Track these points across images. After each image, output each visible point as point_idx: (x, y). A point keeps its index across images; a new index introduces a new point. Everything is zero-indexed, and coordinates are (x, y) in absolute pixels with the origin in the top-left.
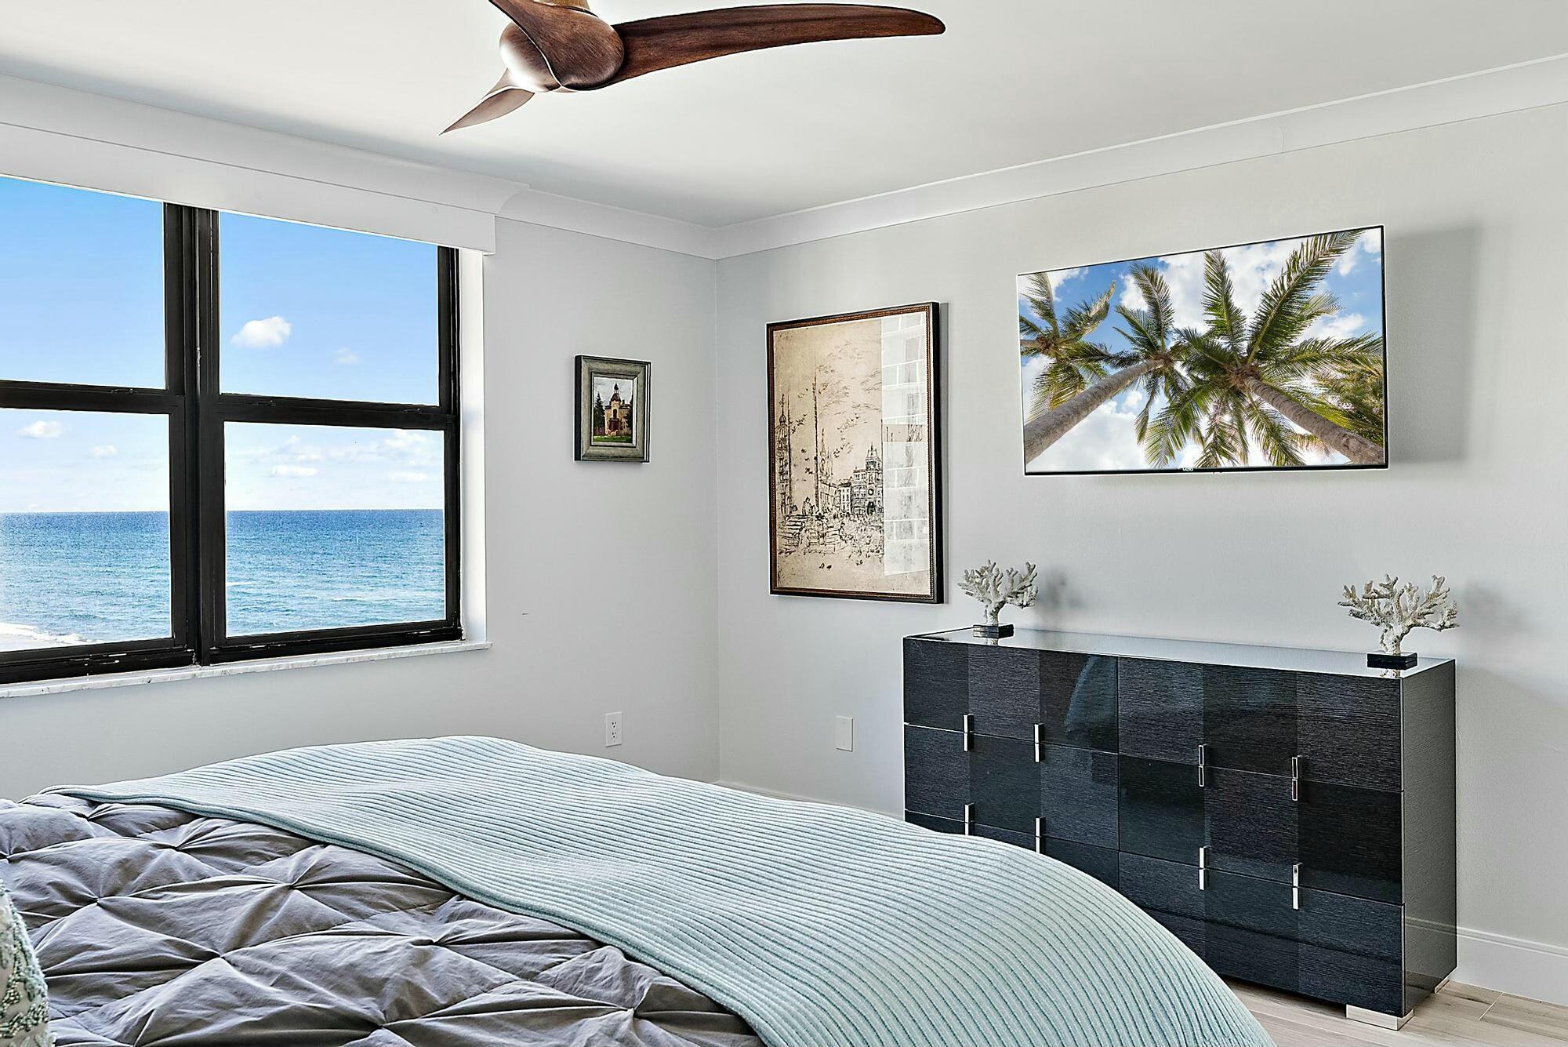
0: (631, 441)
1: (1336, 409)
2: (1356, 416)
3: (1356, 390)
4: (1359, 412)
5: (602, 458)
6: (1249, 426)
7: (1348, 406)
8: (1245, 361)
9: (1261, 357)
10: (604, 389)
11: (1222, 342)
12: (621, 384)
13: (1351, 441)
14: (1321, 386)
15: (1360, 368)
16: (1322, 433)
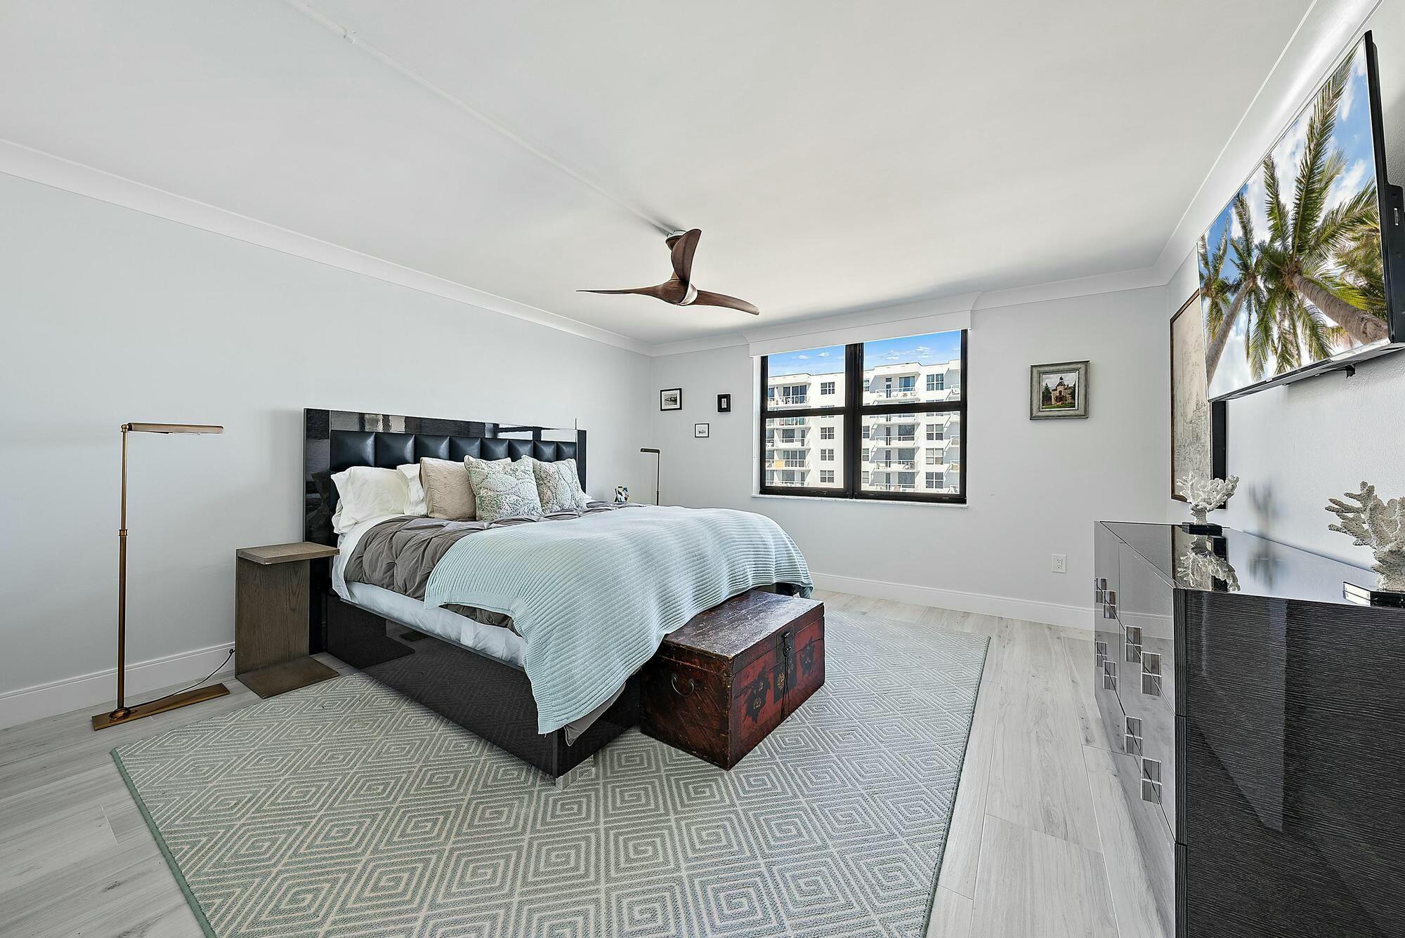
0: (1074, 407)
1: (1353, 289)
2: (1369, 291)
3: (1367, 256)
4: (1371, 286)
5: (1047, 418)
6: (1299, 325)
7: (1362, 282)
8: (1292, 256)
9: (1300, 249)
10: (1051, 381)
11: (1278, 245)
12: (1065, 377)
13: (1368, 325)
14: (1340, 264)
15: (1367, 228)
16: (1346, 321)
